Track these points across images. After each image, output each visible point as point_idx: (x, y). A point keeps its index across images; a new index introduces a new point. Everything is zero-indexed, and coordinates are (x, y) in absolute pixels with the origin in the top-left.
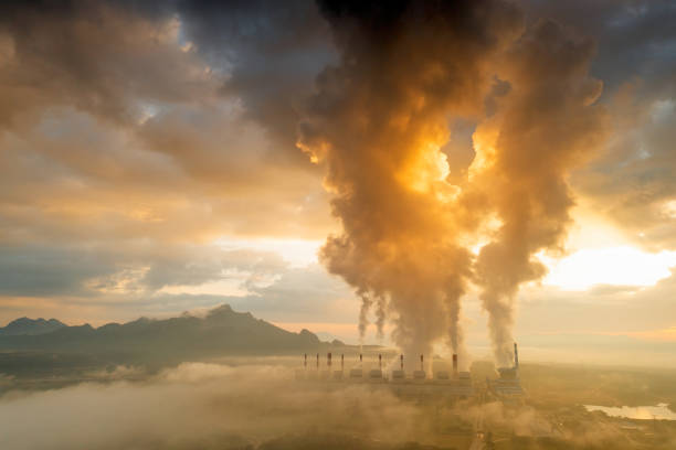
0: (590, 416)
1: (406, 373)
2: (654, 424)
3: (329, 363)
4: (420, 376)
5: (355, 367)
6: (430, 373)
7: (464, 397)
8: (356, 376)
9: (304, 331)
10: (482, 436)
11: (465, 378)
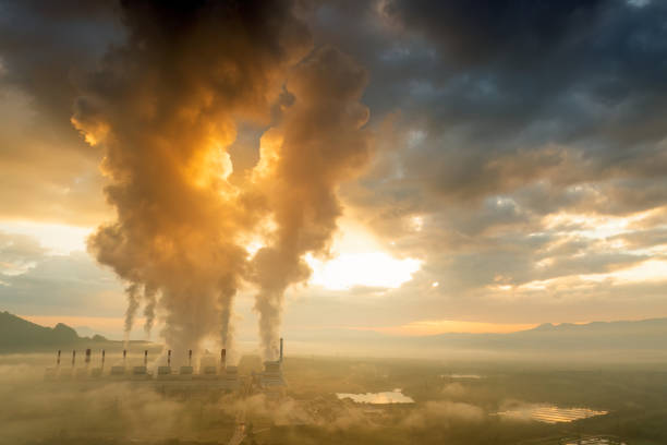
0: (340, 403)
1: (173, 369)
3: (88, 360)
4: (187, 371)
5: (116, 364)
7: (228, 391)
8: (118, 373)
9: (61, 327)
10: (243, 427)
11: (232, 372)
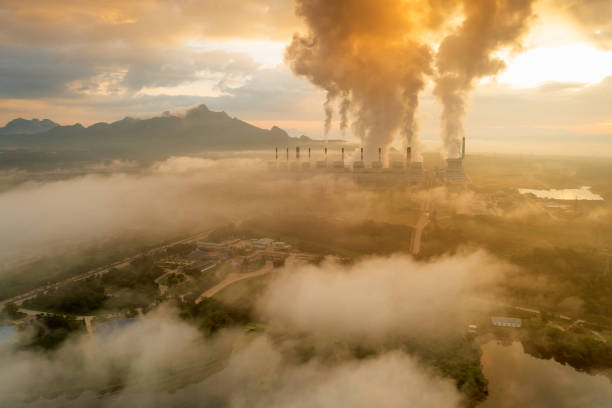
0: (522, 198)
1: (366, 163)
2: (575, 203)
3: (298, 156)
4: (378, 165)
5: (320, 159)
6: (386, 164)
7: (414, 183)
8: (322, 166)
9: (275, 128)
10: (428, 214)
11: (417, 167)
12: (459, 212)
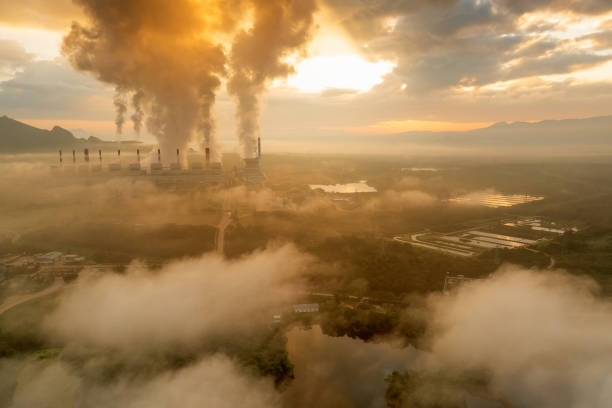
0: (313, 193)
1: (164, 166)
2: (356, 196)
3: (87, 159)
4: (177, 167)
5: (113, 162)
6: (185, 164)
7: (215, 184)
8: (115, 169)
9: (57, 129)
10: (229, 213)
11: (217, 167)
12: (260, 209)
